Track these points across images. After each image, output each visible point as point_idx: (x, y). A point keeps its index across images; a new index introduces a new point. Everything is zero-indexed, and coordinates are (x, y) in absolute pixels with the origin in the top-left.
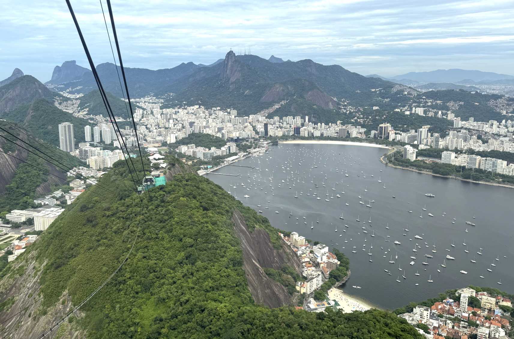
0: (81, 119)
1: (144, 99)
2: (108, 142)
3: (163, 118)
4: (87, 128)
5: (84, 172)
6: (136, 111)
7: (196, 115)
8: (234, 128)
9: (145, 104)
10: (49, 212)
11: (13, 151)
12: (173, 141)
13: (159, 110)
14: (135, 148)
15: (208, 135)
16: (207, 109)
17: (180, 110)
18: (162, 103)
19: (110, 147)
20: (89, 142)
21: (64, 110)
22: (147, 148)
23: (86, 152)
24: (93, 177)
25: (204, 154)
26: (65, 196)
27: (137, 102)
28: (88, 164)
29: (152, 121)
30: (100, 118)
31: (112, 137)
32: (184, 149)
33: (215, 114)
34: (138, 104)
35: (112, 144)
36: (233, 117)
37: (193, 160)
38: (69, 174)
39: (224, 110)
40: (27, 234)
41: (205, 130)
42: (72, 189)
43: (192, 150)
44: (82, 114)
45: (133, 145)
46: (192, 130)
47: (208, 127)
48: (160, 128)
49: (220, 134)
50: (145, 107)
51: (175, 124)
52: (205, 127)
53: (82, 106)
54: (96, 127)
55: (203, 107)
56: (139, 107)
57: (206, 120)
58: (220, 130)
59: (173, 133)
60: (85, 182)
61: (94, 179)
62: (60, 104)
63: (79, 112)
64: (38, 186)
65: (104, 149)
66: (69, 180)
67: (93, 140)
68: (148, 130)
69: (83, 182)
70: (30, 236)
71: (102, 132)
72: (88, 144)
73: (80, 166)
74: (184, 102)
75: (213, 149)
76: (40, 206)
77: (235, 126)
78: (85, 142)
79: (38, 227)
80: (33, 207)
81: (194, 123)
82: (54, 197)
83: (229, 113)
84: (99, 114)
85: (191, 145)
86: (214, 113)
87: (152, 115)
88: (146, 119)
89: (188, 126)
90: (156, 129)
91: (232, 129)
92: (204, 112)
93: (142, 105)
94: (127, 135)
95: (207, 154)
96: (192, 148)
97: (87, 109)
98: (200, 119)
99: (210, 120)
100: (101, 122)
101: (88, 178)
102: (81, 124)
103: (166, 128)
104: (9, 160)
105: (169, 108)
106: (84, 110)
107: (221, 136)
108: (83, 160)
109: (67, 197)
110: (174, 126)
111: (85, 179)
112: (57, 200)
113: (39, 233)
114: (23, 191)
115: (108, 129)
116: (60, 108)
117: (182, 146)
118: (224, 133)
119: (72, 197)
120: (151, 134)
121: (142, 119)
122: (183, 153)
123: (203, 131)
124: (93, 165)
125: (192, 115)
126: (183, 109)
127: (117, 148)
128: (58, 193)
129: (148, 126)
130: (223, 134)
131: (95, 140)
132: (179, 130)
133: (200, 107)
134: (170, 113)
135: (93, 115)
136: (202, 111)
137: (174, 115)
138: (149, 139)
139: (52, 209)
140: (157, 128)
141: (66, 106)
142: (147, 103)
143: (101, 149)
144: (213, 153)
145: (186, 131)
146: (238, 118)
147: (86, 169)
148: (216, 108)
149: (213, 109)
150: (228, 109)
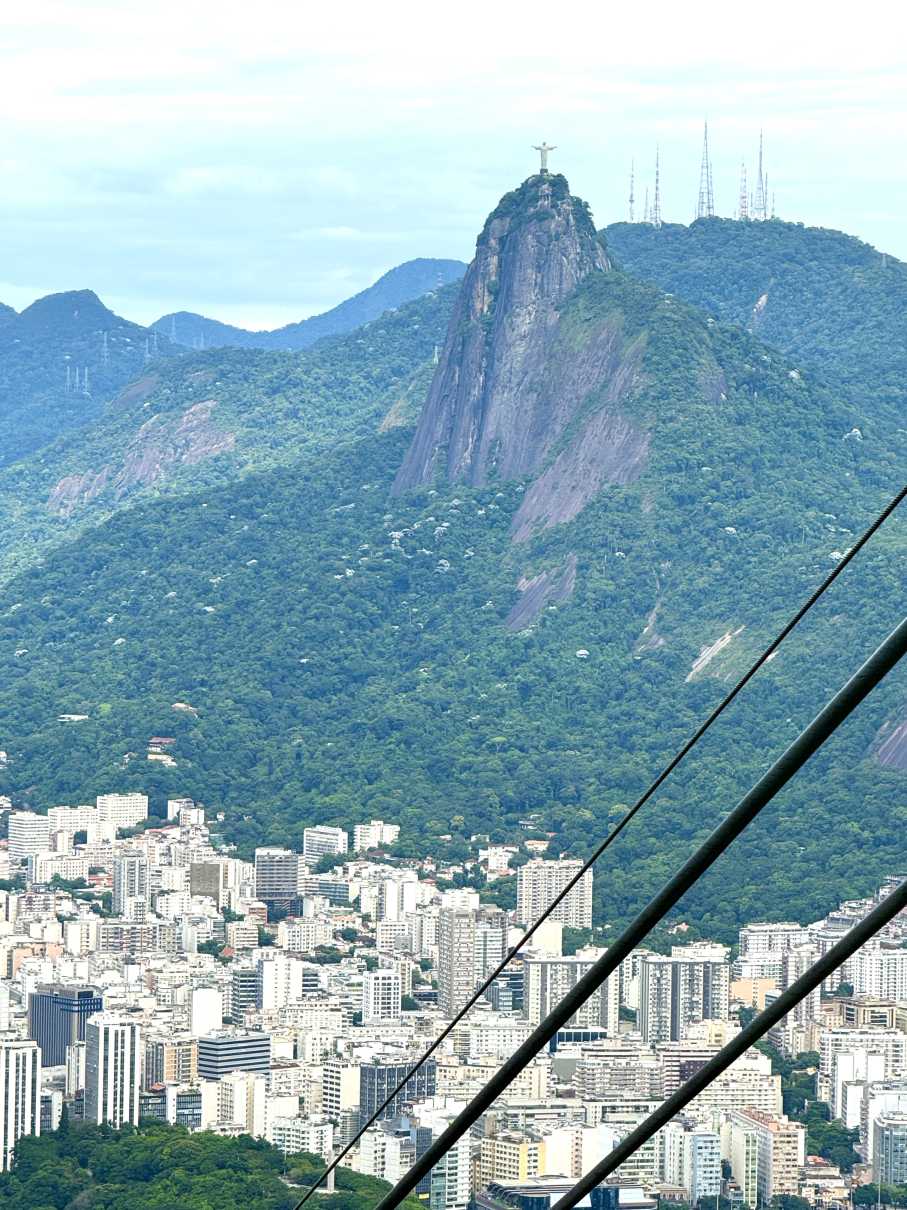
41: (209, 1092)
47: (255, 1056)
58: (390, 1093)
133: (155, 819)
148: (345, 835)
149: (317, 838)
150: (491, 851)
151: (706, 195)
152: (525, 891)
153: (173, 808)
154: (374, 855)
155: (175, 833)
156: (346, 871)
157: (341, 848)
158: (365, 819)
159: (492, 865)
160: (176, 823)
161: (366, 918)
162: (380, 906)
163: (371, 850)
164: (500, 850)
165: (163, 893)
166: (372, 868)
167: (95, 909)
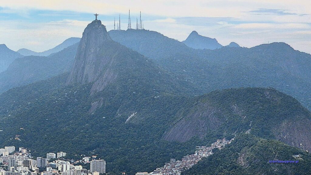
16: (33, 155)
33: (54, 167)
39: (76, 159)
55: (25, 151)
86: (51, 166)
92: (26, 163)
133: (17, 151)
136: (21, 161)
148: (55, 155)
149: (50, 155)
150: (85, 158)
151: (130, 25)
152: (91, 166)
153: (20, 149)
154: (61, 159)
155: (21, 154)
156: (55, 162)
157: (54, 157)
158: (59, 151)
159: (85, 161)
160: (21, 152)
161: (59, 171)
162: (62, 169)
163: (60, 157)
164: (87, 158)
165: (18, 166)
166: (61, 161)
167: (4, 169)
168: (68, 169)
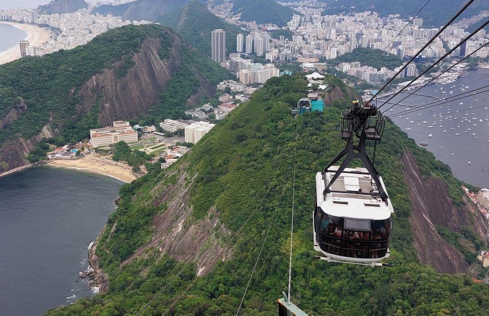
0: (233, 26)
1: (303, 2)
2: (260, 54)
3: (323, 27)
4: (240, 37)
5: (234, 86)
6: (293, 17)
7: (365, 24)
8: (417, 43)
9: (304, 9)
10: (199, 126)
11: (168, 58)
12: (334, 56)
13: (319, 16)
14: (288, 63)
15: (378, 51)
16: (381, 16)
17: (346, 18)
18: (324, 8)
19: (262, 60)
20: (240, 52)
21: (217, 15)
22: (302, 63)
23: (237, 63)
24: (242, 93)
25: (371, 75)
26: (214, 111)
27: (295, 7)
28: (237, 77)
29: (310, 30)
30: (252, 25)
31: (264, 48)
32: (346, 67)
33: (392, 23)
34: (296, 9)
35: (264, 57)
36: (416, 28)
37: (357, 82)
38: (218, 86)
39: (405, 18)
40: (178, 144)
41: (375, 44)
42: (221, 103)
43: (355, 69)
44: (234, 20)
45: (286, 59)
46: (358, 43)
47: (380, 40)
48: (320, 40)
49: (396, 50)
50: (303, 13)
51: (338, 35)
52: (376, 41)
53: (235, 11)
54: (249, 36)
55: (376, 14)
56: (297, 13)
57: (378, 31)
58: (396, 44)
59: (333, 46)
60: (234, 97)
61: (243, 95)
62: (213, 7)
63: (231, 17)
64: (189, 97)
65: (255, 62)
66: (218, 93)
67: (244, 50)
68: (304, 42)
69: (231, 97)
70: (182, 147)
71: (255, 41)
72: (239, 55)
73: (230, 79)
74: (352, 7)
75: (383, 70)
76: (190, 117)
77: (418, 40)
78: (236, 52)
79: (188, 139)
80: (183, 119)
81: (362, 34)
82: (203, 110)
83: (411, 22)
84: (252, 20)
85: (355, 63)
87: (310, 23)
88: (303, 27)
89: (354, 39)
90: (314, 40)
91: (413, 44)
92: (376, 21)
93: (300, 9)
94: (281, 46)
95: (376, 75)
96: (356, 66)
97: (240, 14)
98: (370, 30)
99: (384, 32)
100: (254, 30)
101: (238, 93)
102: (233, 32)
103: (326, 40)
104: (164, 67)
105: (332, 14)
106: (237, 15)
107: (395, 54)
108: (232, 73)
109: (216, 111)
110: (336, 38)
111: (234, 94)
112: (206, 112)
113: (189, 145)
114: (175, 101)
115: (261, 39)
116: (212, 12)
117: (343, 64)
118: (401, 49)
119: (221, 112)
120: (308, 47)
121: (299, 28)
122: (344, 71)
123: (373, 45)
124: (242, 79)
125: (361, 24)
126: (349, 15)
127: (269, 61)
128: (207, 107)
129: (305, 36)
130: (399, 51)
131: (246, 50)
132: (342, 44)
133: (372, 14)
134: (332, 21)
135: (246, 22)
136: (374, 19)
137: (337, 23)
138: (304, 52)
139: (202, 122)
140: (316, 40)
141: (218, 10)
142: (306, 8)
143: (252, 62)
144: (383, 74)
145: (351, 44)
146: (423, 29)
147: (234, 82)
149: (390, 16)
150: (411, 17)
152: (414, 22)
154: (396, 18)
156: (393, 20)
157: (393, 17)
158: (396, 14)
162: (397, 24)
165: (372, 22)
168: (400, 24)
